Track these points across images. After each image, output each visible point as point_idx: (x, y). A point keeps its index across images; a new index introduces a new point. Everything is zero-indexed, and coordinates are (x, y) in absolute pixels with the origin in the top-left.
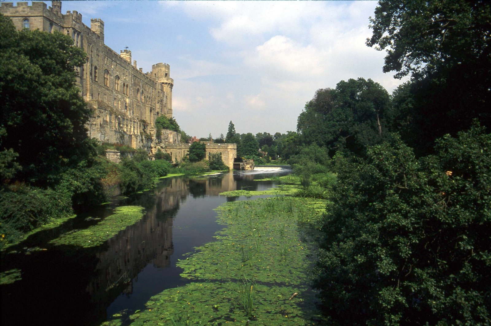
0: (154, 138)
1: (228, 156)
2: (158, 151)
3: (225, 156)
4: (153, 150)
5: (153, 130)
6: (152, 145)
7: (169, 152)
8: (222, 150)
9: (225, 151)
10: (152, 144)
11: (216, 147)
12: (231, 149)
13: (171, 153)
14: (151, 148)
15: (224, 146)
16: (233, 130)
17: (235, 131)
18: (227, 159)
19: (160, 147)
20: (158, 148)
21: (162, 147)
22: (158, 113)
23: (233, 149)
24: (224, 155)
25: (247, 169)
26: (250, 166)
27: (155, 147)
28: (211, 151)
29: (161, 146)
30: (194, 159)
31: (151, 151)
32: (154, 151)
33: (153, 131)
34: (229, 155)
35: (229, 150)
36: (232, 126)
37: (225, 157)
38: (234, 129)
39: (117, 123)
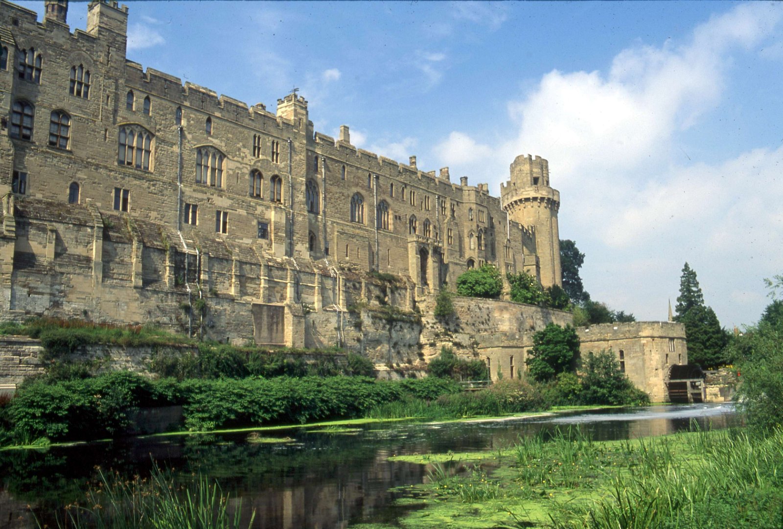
0: (428, 319)
1: (644, 361)
2: (441, 354)
3: (633, 361)
4: (427, 351)
5: (425, 300)
6: (423, 340)
7: (483, 357)
8: (624, 342)
9: (634, 344)
10: (421, 336)
11: (609, 336)
12: (653, 337)
13: (488, 358)
14: (421, 346)
15: (629, 331)
16: (694, 289)
17: (700, 290)
18: (642, 369)
19: (451, 344)
20: (444, 347)
21: (458, 345)
22: (471, 262)
23: (661, 337)
24: (631, 358)
25: (708, 398)
26: (721, 390)
27: (433, 345)
28: (593, 347)
29: (457, 340)
30: (544, 372)
31: (421, 355)
32: (429, 355)
33: (425, 303)
34: (646, 357)
35: (644, 341)
36: (689, 278)
37: (634, 365)
38: (696, 284)
39: (168, 268)
